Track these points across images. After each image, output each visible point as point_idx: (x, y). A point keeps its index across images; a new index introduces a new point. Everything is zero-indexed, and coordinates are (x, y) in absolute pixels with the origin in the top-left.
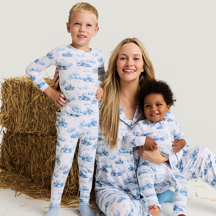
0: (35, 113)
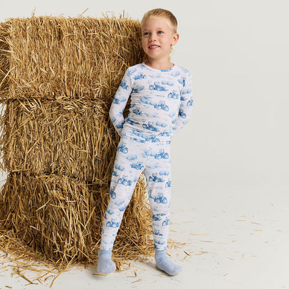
0: (23, 144)
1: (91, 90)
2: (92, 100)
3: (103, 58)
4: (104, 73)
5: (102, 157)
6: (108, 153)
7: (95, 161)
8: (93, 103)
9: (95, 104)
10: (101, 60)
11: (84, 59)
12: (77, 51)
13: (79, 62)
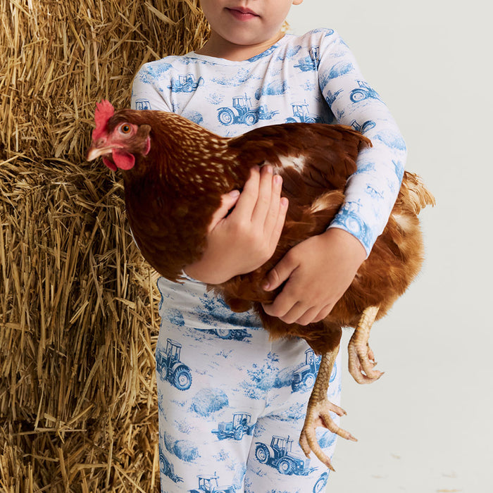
1: (45, 133)
2: (48, 163)
3: (87, 37)
4: (88, 81)
5: (70, 346)
6: (91, 333)
7: (47, 358)
8: (48, 174)
9: (54, 176)
10: (80, 42)
11: (29, 38)
12: (9, 12)
13: (13, 45)
